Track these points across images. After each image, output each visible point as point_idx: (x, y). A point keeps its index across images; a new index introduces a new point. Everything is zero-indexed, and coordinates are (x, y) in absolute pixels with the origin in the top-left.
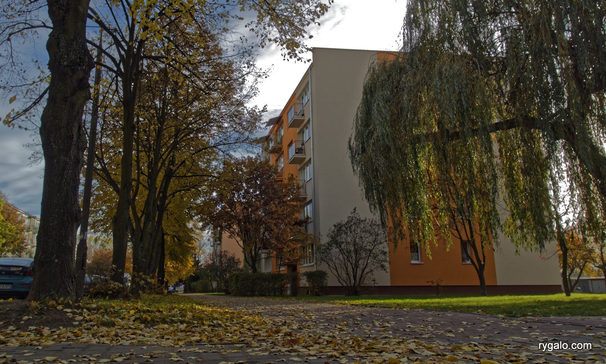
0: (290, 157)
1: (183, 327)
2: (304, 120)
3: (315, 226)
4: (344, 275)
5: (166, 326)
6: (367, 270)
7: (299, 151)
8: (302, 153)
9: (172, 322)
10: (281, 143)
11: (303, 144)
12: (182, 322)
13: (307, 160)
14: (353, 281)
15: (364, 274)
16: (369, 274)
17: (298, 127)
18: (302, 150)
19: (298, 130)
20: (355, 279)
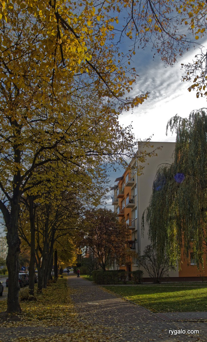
0: (127, 204)
1: (49, 320)
2: (134, 183)
3: (138, 245)
4: (153, 273)
5: (45, 320)
6: (165, 270)
7: (131, 201)
8: (133, 203)
9: (47, 319)
10: (123, 192)
11: (134, 197)
12: (49, 319)
13: (135, 207)
14: (157, 276)
15: (163, 271)
16: (166, 272)
17: (132, 186)
18: (133, 201)
19: (131, 188)
20: (158, 275)
